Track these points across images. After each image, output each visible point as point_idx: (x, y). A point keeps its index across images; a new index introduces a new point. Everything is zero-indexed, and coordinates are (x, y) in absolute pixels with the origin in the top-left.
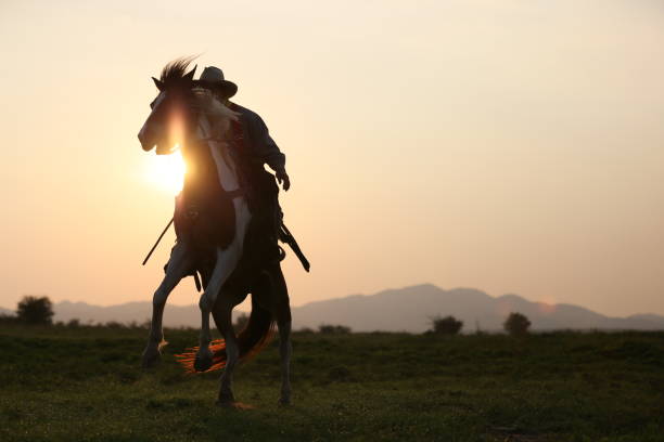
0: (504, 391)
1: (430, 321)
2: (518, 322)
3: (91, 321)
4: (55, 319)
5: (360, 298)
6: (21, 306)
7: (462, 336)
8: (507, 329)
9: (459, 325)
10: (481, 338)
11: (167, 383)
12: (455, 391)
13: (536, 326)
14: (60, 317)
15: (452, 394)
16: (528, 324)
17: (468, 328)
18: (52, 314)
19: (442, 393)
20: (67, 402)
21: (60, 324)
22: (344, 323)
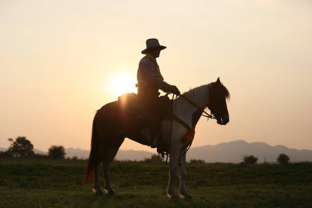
0: (279, 191)
1: (243, 158)
2: (283, 158)
3: (83, 157)
4: (66, 156)
5: (209, 146)
6: (50, 150)
7: (257, 165)
8: (278, 161)
9: (256, 159)
10: (266, 165)
11: (122, 186)
12: (256, 191)
13: (292, 160)
14: (68, 155)
15: (255, 192)
16: (288, 159)
17: (260, 161)
18: (65, 154)
19: (250, 191)
20: (77, 195)
21: (68, 159)
22: (202, 159)
